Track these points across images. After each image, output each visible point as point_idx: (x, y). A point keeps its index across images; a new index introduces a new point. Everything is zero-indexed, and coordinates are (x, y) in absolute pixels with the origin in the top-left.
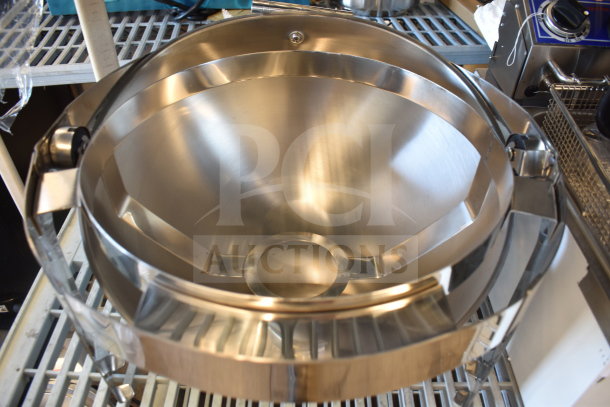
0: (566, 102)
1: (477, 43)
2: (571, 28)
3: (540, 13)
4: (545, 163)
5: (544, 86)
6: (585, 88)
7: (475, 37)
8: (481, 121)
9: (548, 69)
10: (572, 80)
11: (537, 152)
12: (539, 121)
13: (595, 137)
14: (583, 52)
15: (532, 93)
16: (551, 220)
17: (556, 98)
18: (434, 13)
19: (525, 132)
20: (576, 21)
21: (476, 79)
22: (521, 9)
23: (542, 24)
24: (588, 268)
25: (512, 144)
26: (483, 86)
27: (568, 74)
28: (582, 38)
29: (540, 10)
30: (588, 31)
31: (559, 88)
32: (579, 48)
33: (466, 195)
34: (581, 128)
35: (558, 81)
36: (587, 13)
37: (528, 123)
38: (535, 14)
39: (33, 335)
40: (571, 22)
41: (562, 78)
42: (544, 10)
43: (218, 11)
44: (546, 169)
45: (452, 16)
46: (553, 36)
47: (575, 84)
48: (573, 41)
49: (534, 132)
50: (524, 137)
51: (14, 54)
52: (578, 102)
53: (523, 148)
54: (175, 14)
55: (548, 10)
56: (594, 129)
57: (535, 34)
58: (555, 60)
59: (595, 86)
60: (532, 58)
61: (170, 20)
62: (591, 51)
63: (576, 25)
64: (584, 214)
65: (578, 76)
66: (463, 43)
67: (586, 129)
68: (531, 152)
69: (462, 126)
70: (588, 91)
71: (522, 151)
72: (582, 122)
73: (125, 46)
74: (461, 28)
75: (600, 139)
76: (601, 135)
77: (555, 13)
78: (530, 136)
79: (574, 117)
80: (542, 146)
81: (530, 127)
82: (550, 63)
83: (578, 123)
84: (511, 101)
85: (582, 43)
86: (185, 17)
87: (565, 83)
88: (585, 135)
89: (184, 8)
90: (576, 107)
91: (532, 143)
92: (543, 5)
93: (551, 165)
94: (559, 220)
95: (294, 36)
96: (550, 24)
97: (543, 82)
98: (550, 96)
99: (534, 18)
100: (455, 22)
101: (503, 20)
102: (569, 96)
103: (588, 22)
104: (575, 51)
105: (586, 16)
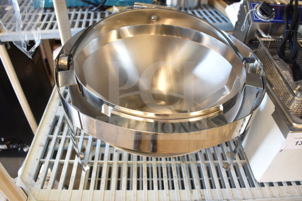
0: (266, 46)
1: (226, 21)
2: (267, 15)
3: (255, 9)
4: (258, 69)
5: (256, 39)
6: (273, 40)
7: (226, 19)
8: (232, 53)
9: (258, 32)
10: (268, 36)
11: (255, 64)
12: (255, 53)
13: (277, 60)
14: (272, 25)
15: (252, 42)
16: (260, 88)
17: (262, 44)
18: (207, 9)
19: (250, 56)
20: (269, 12)
21: (229, 36)
22: (247, 7)
23: (255, 14)
24: (275, 108)
25: (245, 61)
26: (232, 39)
27: (266, 34)
28: (272, 20)
29: (255, 8)
30: (274, 17)
31: (262, 39)
32: (271, 24)
33: (226, 82)
34: (272, 56)
35: (262, 37)
36: (273, 9)
37: (251, 53)
38: (253, 10)
39: (42, 146)
40: (267, 13)
41: (264, 35)
42: (256, 8)
43: (111, 7)
44: (258, 71)
45: (215, 10)
46: (260, 19)
47: (269, 38)
48: (268, 21)
49: (253, 56)
50: (249, 58)
51: (33, 24)
52: (270, 45)
53: (249, 63)
54: (91, 8)
55: (258, 8)
56: (277, 56)
57: (253, 18)
58: (261, 28)
59: (277, 39)
60: (251, 27)
61: (89, 10)
62: (276, 25)
63: (269, 14)
64: (273, 88)
65: (270, 35)
66: (220, 22)
67: (274, 57)
68: (252, 64)
69: (225, 55)
70: (274, 41)
71: (248, 64)
72: (272, 54)
73: (77, 22)
74: (219, 15)
75: (280, 60)
76: (280, 59)
77: (261, 9)
78: (252, 58)
79: (269, 52)
80: (256, 62)
81: (251, 55)
82: (259, 30)
83: (271, 54)
84: (244, 45)
85: (272, 21)
86: (96, 10)
87: (265, 38)
88: (274, 59)
89: (96, 5)
90: (270, 48)
91: (253, 61)
92: (256, 6)
93: (260, 69)
94: (264, 89)
95: (153, 18)
96: (259, 13)
97: (256, 38)
98: (259, 43)
99: (252, 11)
100: (216, 13)
101: (239, 12)
102: (267, 43)
103: (274, 13)
104: (269, 25)
105: (273, 11)
